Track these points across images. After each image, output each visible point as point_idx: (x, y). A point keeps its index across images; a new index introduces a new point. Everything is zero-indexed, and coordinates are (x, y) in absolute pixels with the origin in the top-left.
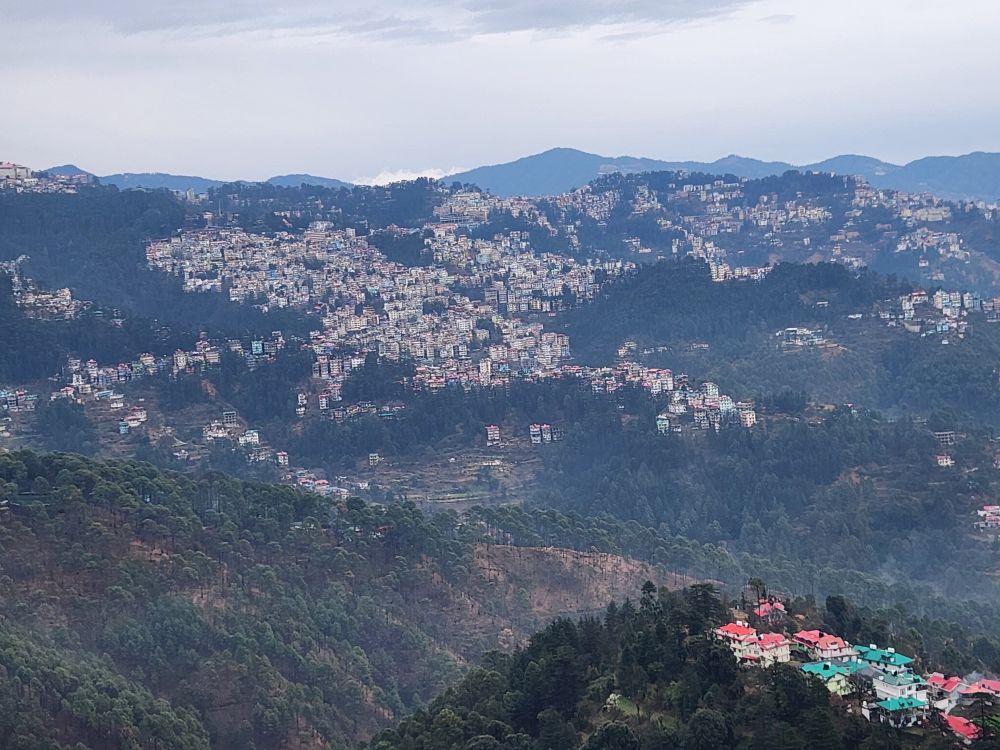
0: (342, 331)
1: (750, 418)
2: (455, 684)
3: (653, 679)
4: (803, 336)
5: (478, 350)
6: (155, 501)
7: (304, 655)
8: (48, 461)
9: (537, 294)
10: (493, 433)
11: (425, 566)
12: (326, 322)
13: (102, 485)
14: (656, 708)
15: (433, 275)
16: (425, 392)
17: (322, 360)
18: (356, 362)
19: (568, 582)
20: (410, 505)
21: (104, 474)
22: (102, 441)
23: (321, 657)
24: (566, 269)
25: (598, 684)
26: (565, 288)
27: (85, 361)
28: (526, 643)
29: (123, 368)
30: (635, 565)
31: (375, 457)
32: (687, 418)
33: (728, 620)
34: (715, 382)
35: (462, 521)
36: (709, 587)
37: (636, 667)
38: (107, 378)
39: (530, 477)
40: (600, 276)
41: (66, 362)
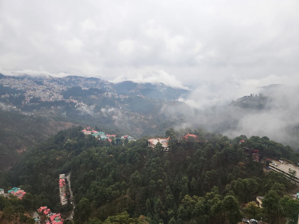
0: (30, 93)
2: (47, 139)
3: (74, 137)
4: (93, 96)
5: (50, 97)
7: (23, 136)
9: (58, 90)
10: (52, 107)
11: (42, 124)
12: (27, 92)
14: (74, 140)
15: (44, 86)
16: (42, 102)
17: (26, 97)
18: (32, 98)
19: (63, 126)
20: (40, 116)
24: (63, 87)
25: (67, 138)
26: (62, 89)
28: (57, 133)
30: (72, 124)
31: (35, 110)
33: (83, 129)
34: (82, 102)
35: (48, 118)
36: (81, 126)
37: (71, 136)
39: (57, 113)
40: (67, 88)
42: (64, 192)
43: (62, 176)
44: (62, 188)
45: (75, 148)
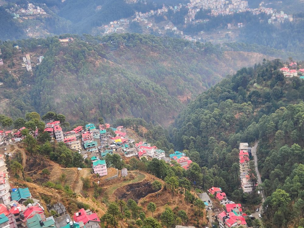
0: (195, 3)
1: (291, 19)
2: (220, 82)
3: (264, 80)
5: (226, 6)
6: (155, 43)
7: (187, 76)
8: (132, 35)
10: (229, 25)
11: (213, 56)
12: (191, 1)
13: (144, 40)
14: (265, 86)
16: (213, 17)
17: (190, 10)
18: (198, 10)
19: (246, 59)
20: (210, 43)
21: (144, 38)
22: (143, 30)
23: (191, 76)
25: (252, 81)
27: (139, 12)
28: (236, 73)
29: (147, 13)
30: (261, 55)
31: (202, 32)
32: (275, 20)
33: (282, 67)
34: (283, 11)
35: (222, 46)
36: (279, 60)
37: (261, 78)
38: (144, 16)
39: (237, 35)
41: (135, 13)
42: (246, 172)
43: (243, 146)
44: (243, 166)
45: (267, 101)
